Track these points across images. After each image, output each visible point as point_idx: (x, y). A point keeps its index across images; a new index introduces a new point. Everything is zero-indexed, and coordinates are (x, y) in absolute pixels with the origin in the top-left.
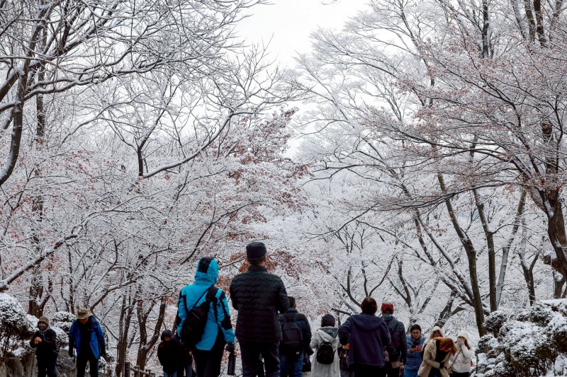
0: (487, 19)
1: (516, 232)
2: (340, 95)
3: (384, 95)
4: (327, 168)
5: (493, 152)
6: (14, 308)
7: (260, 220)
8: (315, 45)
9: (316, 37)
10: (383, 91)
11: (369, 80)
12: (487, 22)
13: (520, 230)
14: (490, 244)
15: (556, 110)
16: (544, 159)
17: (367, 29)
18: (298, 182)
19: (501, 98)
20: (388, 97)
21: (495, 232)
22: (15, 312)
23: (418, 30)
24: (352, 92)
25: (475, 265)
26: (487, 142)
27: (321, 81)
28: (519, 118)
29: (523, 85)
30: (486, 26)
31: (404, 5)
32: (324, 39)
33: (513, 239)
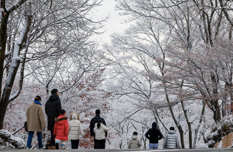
0: (189, 33)
1: (201, 122)
2: (122, 62)
3: (141, 62)
4: (117, 94)
5: (192, 86)
6: (22, 142)
7: (93, 115)
8: (112, 40)
9: (113, 37)
10: (140, 59)
11: (134, 55)
12: (189, 34)
13: (203, 122)
14: (190, 128)
15: (216, 71)
16: (212, 89)
17: (135, 33)
18: (108, 100)
19: (196, 66)
20: (143, 63)
21: (191, 123)
22: (23, 144)
23: (158, 34)
24: (127, 60)
25: (183, 137)
26: (189, 82)
27: (114, 55)
28: (202, 74)
29: (204, 62)
30: (189, 36)
31: (151, 23)
32: (116, 37)
33: (199, 126)
